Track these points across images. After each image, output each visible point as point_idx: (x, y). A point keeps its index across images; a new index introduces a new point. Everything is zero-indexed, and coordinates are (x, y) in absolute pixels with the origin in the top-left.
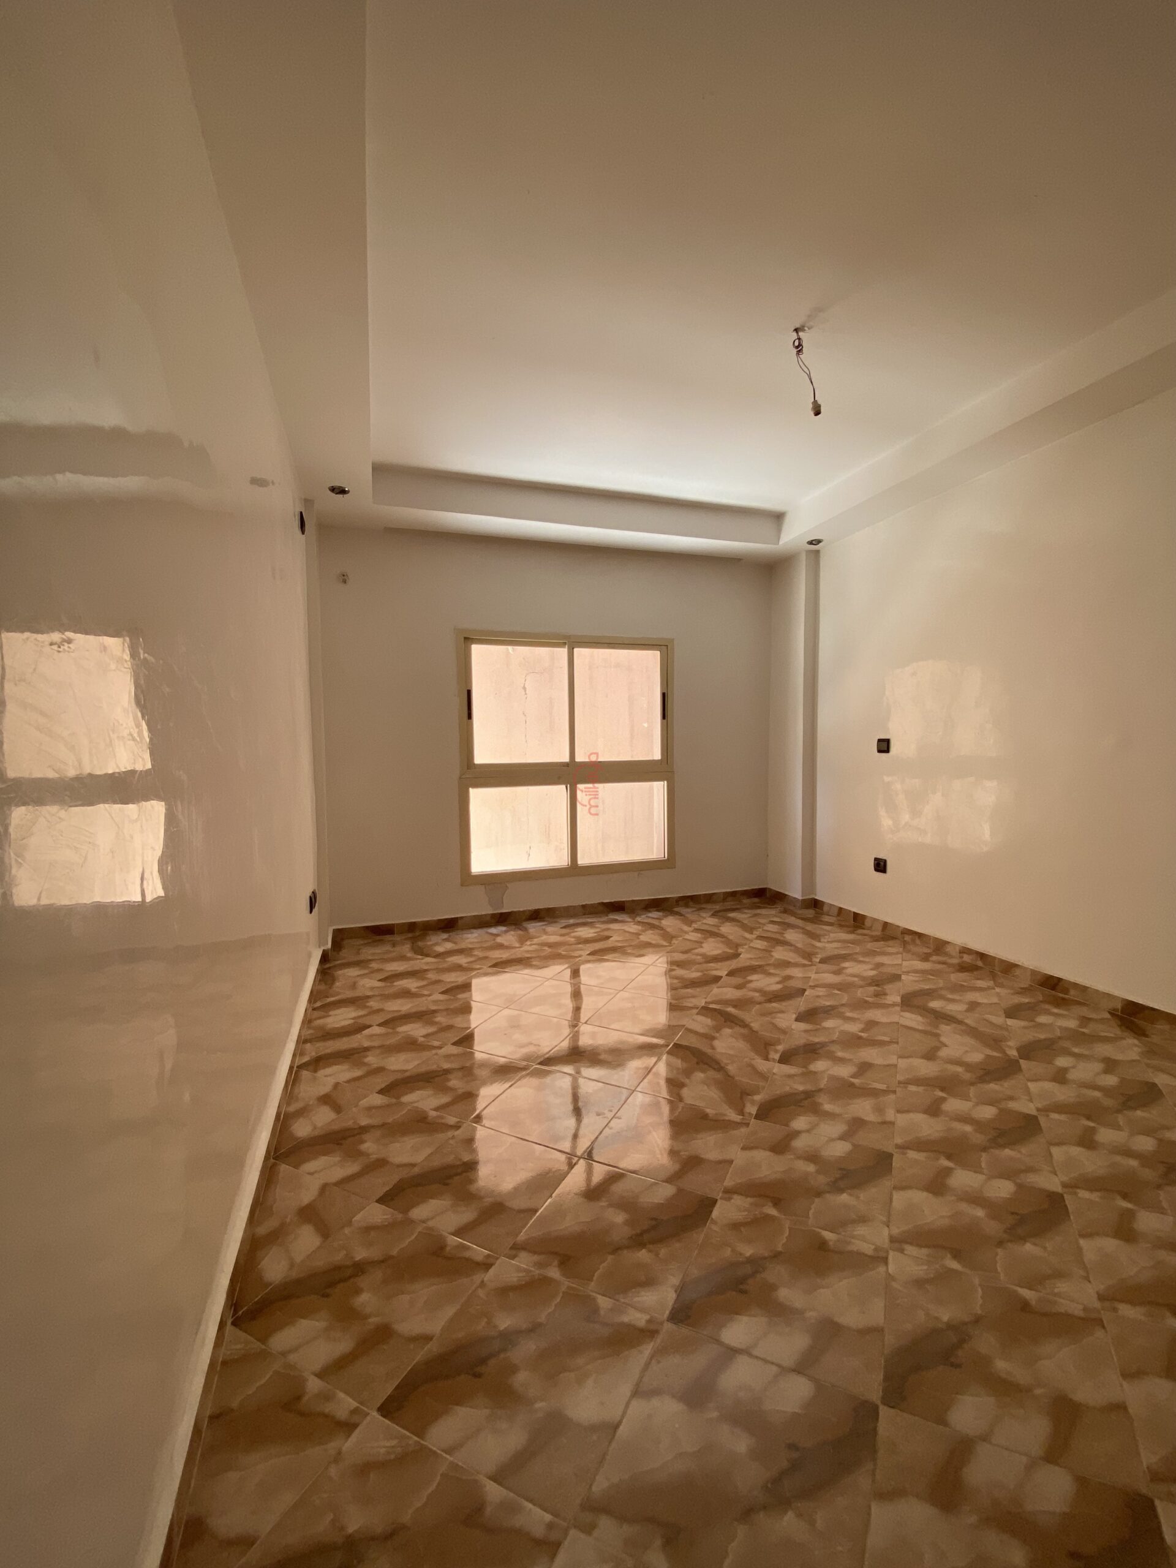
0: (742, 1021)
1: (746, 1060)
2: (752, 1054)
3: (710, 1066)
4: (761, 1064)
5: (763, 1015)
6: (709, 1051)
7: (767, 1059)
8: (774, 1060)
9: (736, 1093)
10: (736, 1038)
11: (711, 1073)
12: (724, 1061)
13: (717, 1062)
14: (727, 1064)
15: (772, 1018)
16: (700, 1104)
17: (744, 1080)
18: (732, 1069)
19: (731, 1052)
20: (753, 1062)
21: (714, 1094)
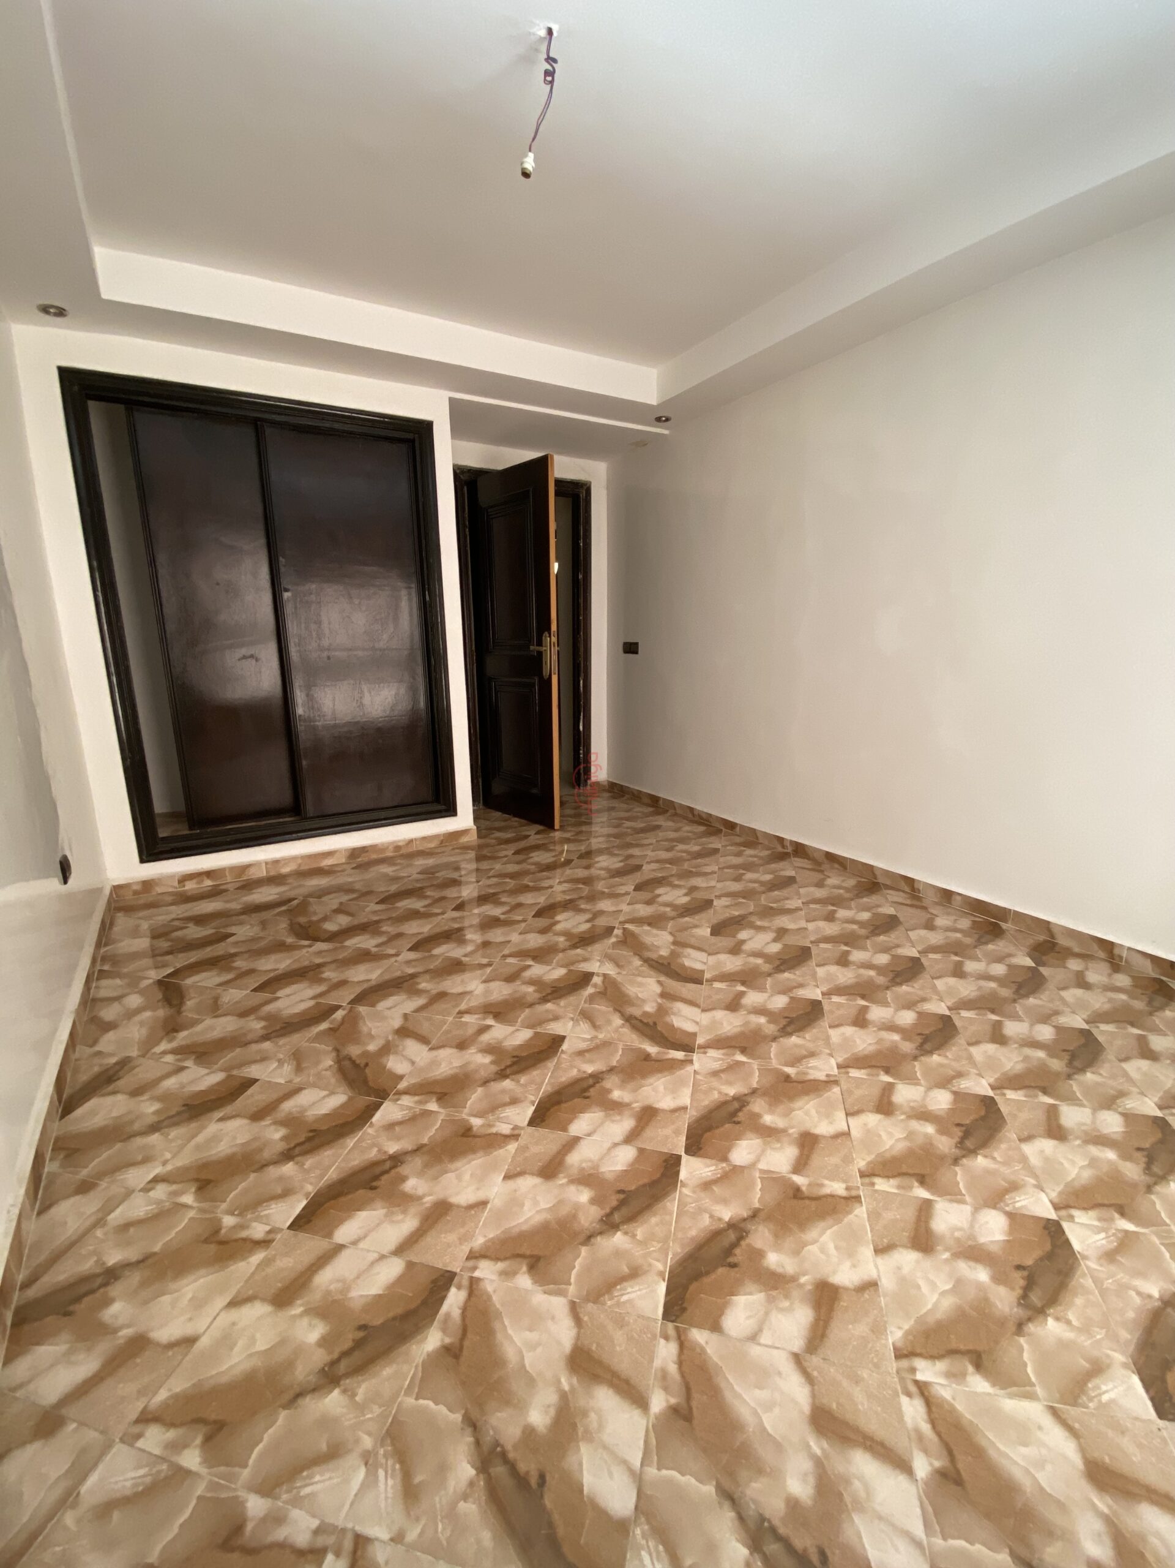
0: (634, 1028)
1: (624, 973)
2: (619, 979)
3: (657, 962)
4: (610, 969)
5: (606, 1044)
6: (663, 978)
7: (605, 976)
8: (598, 975)
9: (630, 941)
10: (638, 997)
11: (654, 956)
12: (645, 969)
13: (651, 966)
14: (642, 966)
15: (596, 1037)
16: (655, 931)
17: (625, 953)
18: (637, 962)
19: (640, 979)
20: (617, 970)
21: (648, 940)
